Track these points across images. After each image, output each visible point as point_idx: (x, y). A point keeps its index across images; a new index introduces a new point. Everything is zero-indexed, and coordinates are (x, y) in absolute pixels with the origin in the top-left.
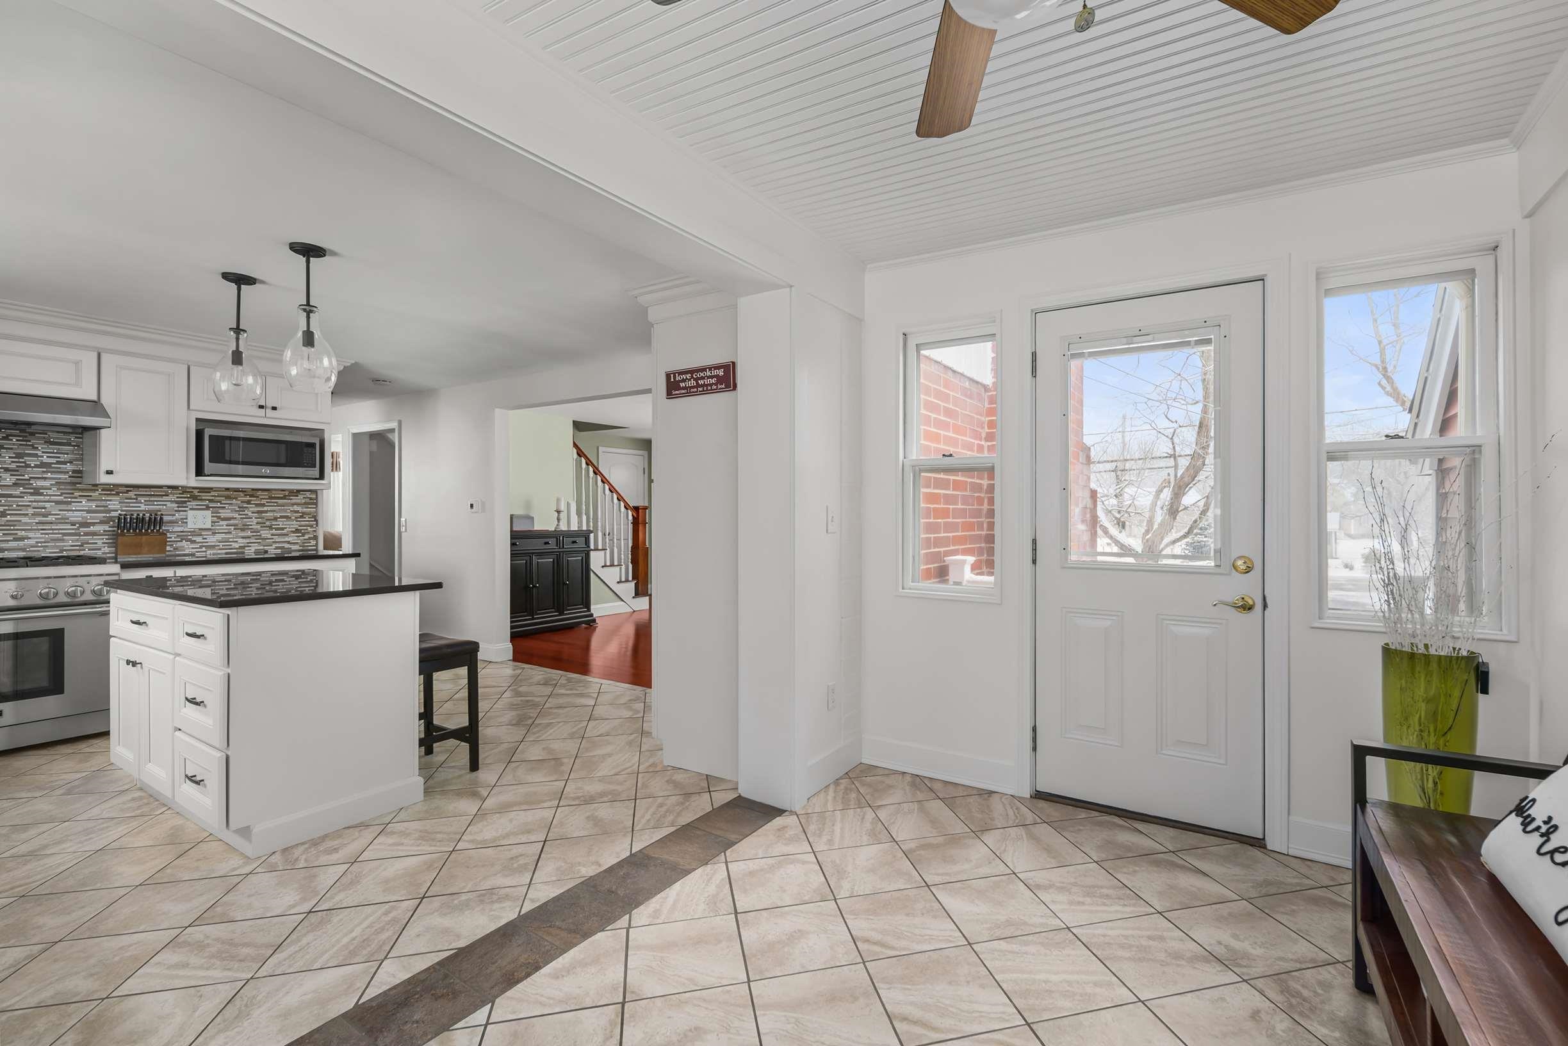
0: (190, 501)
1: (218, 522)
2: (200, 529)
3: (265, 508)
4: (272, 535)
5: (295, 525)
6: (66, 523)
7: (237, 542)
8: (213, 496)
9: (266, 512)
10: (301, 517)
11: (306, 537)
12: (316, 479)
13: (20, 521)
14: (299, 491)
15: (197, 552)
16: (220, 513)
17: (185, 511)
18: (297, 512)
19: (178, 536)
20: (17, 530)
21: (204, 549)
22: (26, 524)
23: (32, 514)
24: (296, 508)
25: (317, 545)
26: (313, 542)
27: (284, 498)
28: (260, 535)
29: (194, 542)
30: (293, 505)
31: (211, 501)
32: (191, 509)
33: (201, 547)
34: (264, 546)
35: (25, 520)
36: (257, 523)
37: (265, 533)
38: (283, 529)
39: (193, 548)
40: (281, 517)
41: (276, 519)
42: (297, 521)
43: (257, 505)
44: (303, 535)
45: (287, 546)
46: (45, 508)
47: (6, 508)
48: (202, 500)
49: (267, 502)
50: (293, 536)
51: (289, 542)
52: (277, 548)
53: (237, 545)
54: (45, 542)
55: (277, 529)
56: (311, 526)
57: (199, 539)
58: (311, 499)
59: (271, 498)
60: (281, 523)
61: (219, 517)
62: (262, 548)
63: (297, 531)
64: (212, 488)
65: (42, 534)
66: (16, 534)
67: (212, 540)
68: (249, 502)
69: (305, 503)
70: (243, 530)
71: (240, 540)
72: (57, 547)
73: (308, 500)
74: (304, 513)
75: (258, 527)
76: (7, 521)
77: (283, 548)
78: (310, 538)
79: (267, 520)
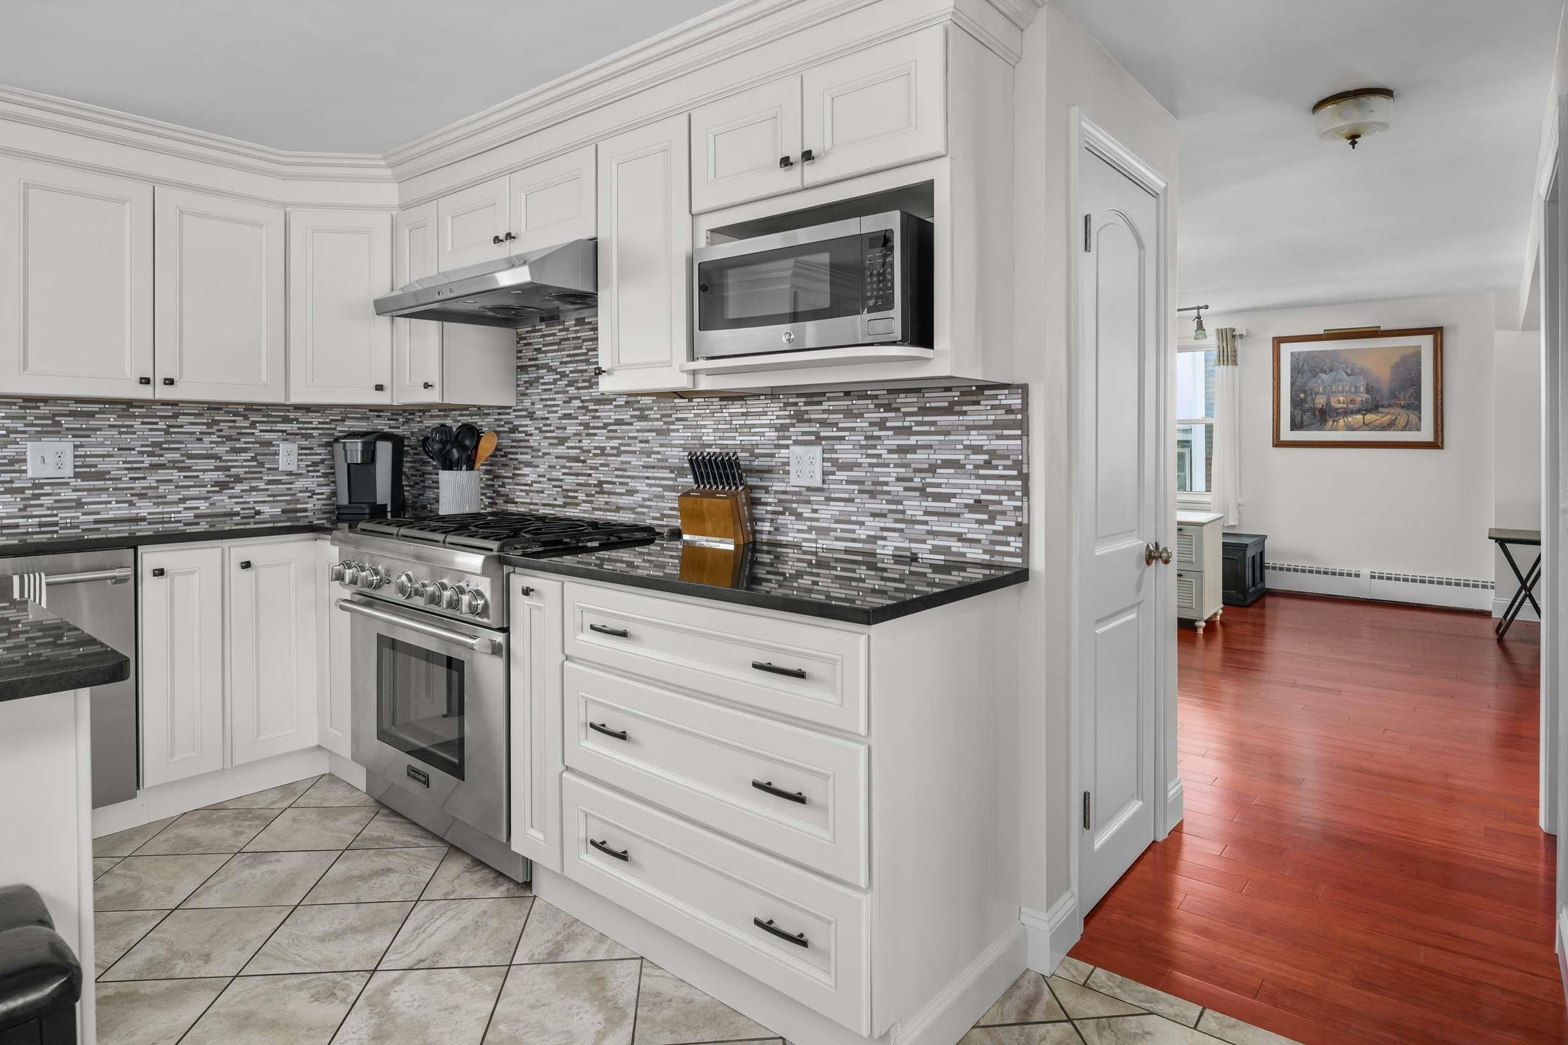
0: (793, 425)
1: (833, 473)
2: (809, 489)
3: (913, 440)
4: (926, 513)
5: (971, 488)
6: (666, 468)
7: (862, 523)
8: (824, 411)
9: (912, 449)
10: (988, 464)
11: (999, 525)
12: (894, 343)
13: (629, 463)
14: (982, 388)
15: (805, 540)
16: (835, 451)
17: (787, 447)
18: (977, 450)
19: (780, 501)
20: (628, 477)
21: (813, 536)
22: (635, 467)
23: (641, 453)
24: (976, 438)
25: (1025, 553)
26: (1016, 543)
27: (948, 411)
28: (903, 512)
29: (799, 516)
30: (969, 428)
31: (823, 423)
32: (797, 443)
33: (810, 529)
34: (911, 541)
35: (634, 461)
36: (898, 479)
37: (914, 507)
38: (947, 497)
39: (799, 531)
40: (947, 464)
41: (932, 469)
42: (979, 477)
43: (899, 431)
44: (992, 520)
45: (956, 546)
46: (647, 442)
47: (620, 441)
48: (810, 421)
49: (918, 423)
50: (969, 521)
51: (960, 537)
52: (935, 550)
53: (862, 533)
54: (649, 500)
55: (937, 497)
56: (1010, 494)
57: (805, 511)
58: (1009, 410)
59: (924, 411)
60: (946, 480)
61: (834, 462)
62: (906, 545)
63: (978, 505)
64: (824, 394)
65: (648, 485)
66: (626, 484)
67: (828, 513)
68: (881, 425)
69: (997, 425)
70: (872, 494)
71: (869, 521)
72: (658, 508)
73: (1001, 415)
74: (993, 454)
75: (898, 488)
76: (622, 462)
77: (946, 550)
78: (1007, 531)
79: (916, 470)
